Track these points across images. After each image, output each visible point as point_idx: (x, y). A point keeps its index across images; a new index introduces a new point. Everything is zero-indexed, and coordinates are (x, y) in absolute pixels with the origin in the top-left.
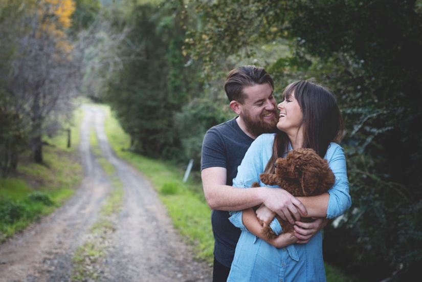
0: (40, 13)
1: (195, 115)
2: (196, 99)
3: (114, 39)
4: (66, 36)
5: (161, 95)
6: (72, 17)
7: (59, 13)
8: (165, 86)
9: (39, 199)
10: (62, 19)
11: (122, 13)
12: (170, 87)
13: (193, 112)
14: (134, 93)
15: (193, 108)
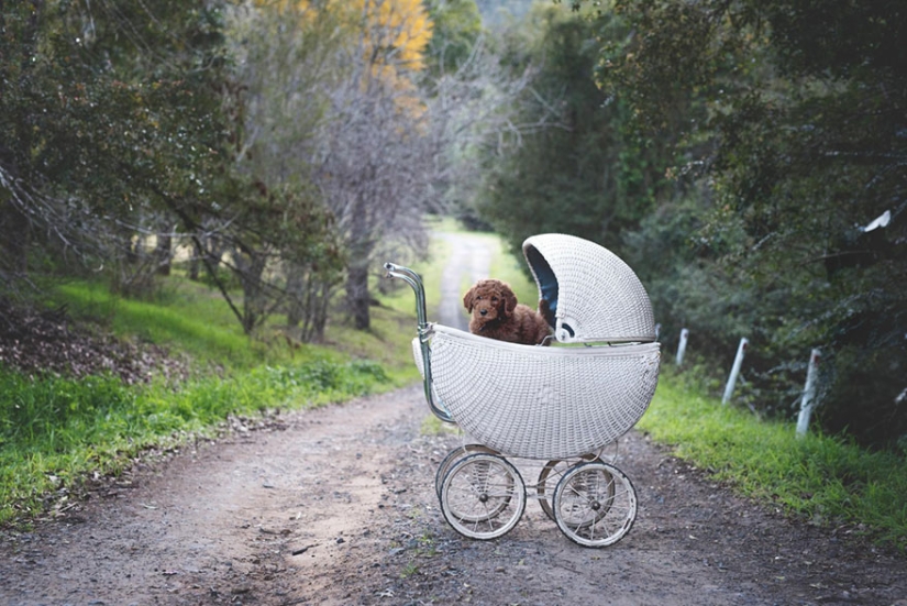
0: (367, 45)
1: (666, 235)
2: (667, 205)
3: (506, 90)
4: (414, 87)
5: (602, 201)
6: (427, 50)
7: (401, 43)
8: (611, 183)
9: (366, 370)
10: (408, 56)
11: (523, 39)
12: (619, 183)
13: (662, 229)
14: (548, 199)
15: (661, 222)
